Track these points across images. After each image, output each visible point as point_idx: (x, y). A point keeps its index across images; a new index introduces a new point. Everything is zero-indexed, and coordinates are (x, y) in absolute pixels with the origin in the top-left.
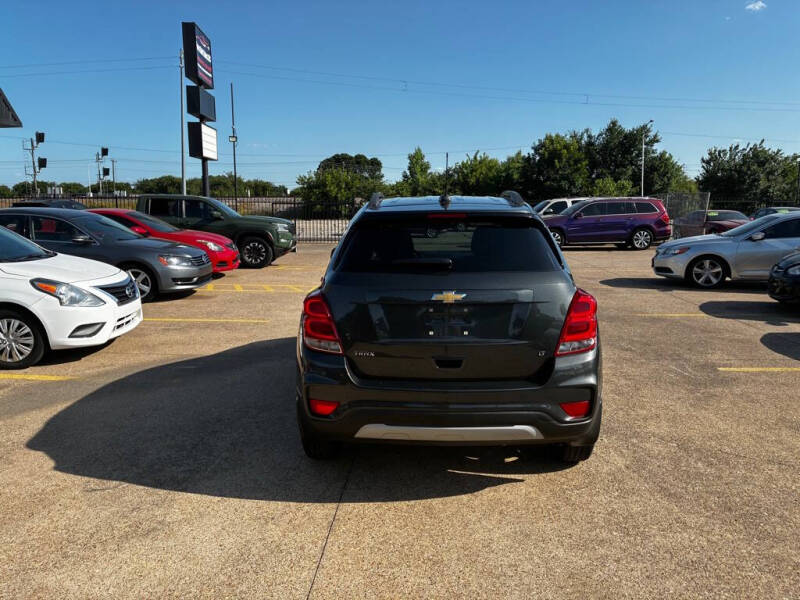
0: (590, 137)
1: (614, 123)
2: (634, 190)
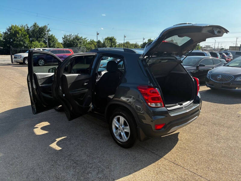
0: (27, 27)
1: (36, 24)
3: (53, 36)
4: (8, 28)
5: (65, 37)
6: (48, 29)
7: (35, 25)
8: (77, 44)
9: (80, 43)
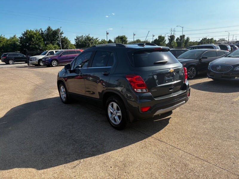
0: (42, 31)
1: (49, 27)
2: (59, 48)
3: (66, 38)
4: (23, 33)
5: (77, 39)
6: (61, 31)
7: (49, 29)
8: (89, 45)
9: (92, 43)
